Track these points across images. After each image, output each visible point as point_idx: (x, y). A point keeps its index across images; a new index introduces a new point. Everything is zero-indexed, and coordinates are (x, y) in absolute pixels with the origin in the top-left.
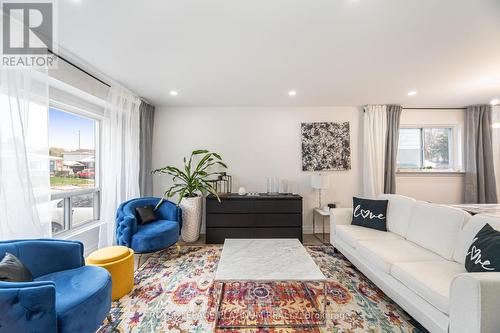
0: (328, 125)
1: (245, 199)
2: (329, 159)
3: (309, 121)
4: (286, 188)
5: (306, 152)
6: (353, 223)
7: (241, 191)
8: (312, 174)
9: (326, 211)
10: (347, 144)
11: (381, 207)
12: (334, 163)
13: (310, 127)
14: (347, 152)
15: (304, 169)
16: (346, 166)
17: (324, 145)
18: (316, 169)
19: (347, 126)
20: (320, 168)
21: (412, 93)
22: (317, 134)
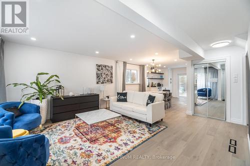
0: (106, 66)
1: (73, 98)
2: (106, 79)
3: (99, 64)
4: (91, 91)
5: (98, 76)
6: (117, 101)
7: (71, 94)
8: (100, 85)
9: (107, 99)
10: (112, 74)
11: (125, 95)
12: (108, 81)
13: (99, 66)
14: (112, 77)
15: (97, 83)
16: (112, 82)
17: (105, 74)
18: (102, 83)
19: (112, 67)
20: (103, 83)
21: (131, 60)
22: (102, 69)
